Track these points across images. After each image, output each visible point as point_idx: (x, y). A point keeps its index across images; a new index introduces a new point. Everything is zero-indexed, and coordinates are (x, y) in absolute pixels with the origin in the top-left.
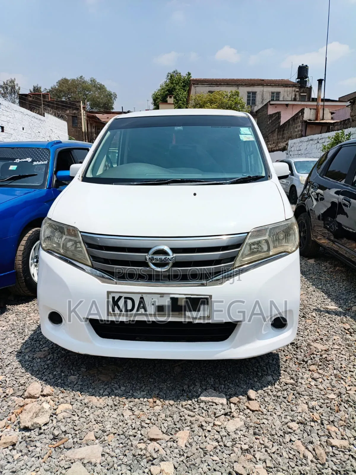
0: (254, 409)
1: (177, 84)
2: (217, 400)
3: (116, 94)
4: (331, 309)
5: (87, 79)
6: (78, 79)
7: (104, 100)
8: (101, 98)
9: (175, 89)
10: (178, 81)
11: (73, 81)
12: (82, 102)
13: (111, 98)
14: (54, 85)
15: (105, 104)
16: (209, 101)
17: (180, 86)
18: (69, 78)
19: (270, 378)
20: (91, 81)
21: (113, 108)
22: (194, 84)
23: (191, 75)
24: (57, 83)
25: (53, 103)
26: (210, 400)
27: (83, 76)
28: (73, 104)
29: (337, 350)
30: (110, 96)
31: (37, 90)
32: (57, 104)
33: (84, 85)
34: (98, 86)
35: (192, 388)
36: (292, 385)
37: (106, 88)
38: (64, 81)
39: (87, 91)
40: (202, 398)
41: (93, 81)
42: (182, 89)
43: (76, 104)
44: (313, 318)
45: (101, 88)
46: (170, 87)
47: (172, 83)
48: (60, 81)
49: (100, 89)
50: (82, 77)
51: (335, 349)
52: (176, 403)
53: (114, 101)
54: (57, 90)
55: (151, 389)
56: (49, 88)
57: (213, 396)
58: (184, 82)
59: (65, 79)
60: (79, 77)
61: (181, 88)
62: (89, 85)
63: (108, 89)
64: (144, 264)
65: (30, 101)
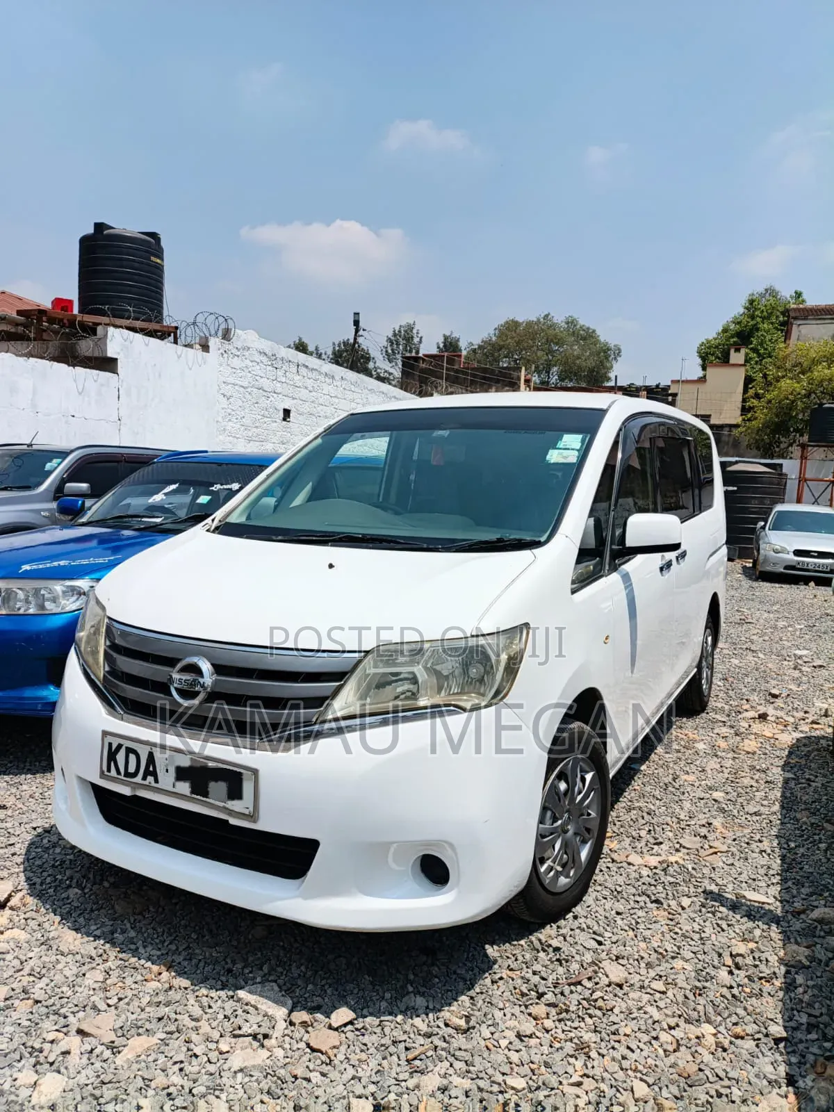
0: (315, 1046)
1: (763, 318)
2: (266, 1006)
3: (619, 349)
4: (750, 901)
5: (559, 318)
6: (539, 320)
7: (591, 363)
8: (583, 358)
9: (758, 329)
10: (769, 311)
11: (529, 324)
12: (523, 368)
13: (607, 358)
14: (489, 334)
15: (591, 371)
16: (825, 356)
17: (772, 323)
18: (520, 319)
19: (420, 1001)
20: (567, 323)
21: (609, 379)
22: (796, 318)
23: (805, 296)
24: (495, 329)
25: (466, 374)
26: (253, 1003)
27: (552, 314)
28: (505, 375)
29: (652, 992)
30: (605, 352)
31: (450, 345)
32: (473, 375)
33: (551, 332)
34: (581, 332)
35: (248, 971)
36: (456, 1030)
37: (598, 336)
38: (512, 326)
39: (557, 344)
40: (242, 994)
41: (571, 322)
42: (778, 330)
43: (510, 374)
44: (680, 909)
45: (588, 337)
46: (745, 327)
47: (753, 317)
48: (501, 326)
49: (584, 339)
50: (547, 316)
51: (649, 990)
52: (192, 987)
53: (614, 362)
54: (493, 345)
55: (177, 949)
56: (477, 341)
57: (263, 997)
58: (783, 313)
59: (513, 321)
60: (542, 316)
61: (776, 328)
62: (561, 332)
63: (602, 339)
64: (163, 688)
65: (423, 371)
